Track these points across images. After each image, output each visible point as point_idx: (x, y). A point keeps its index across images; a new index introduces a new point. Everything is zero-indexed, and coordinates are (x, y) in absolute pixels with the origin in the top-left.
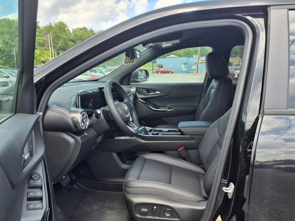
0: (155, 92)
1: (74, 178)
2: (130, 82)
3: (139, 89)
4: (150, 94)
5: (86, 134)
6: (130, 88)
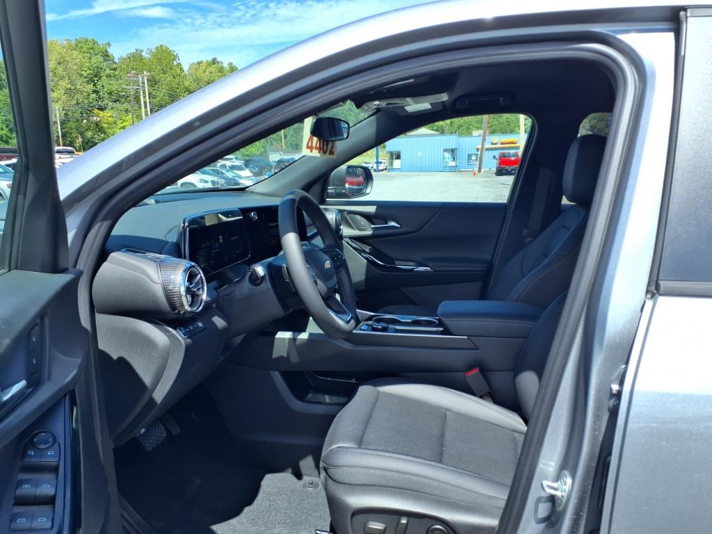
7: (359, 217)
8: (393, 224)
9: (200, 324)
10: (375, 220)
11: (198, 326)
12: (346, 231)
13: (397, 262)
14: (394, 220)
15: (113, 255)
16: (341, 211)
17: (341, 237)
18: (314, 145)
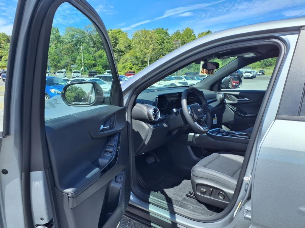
7: (233, 96)
8: (246, 99)
9: (159, 125)
10: (239, 97)
11: (158, 125)
12: (227, 101)
13: (248, 114)
14: (247, 98)
15: (137, 104)
16: (225, 94)
17: (225, 104)
18: (204, 71)
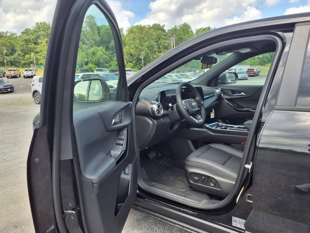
0: (240, 94)
1: (160, 155)
2: (217, 84)
3: (224, 90)
4: (235, 95)
5: (161, 120)
6: (215, 89)
